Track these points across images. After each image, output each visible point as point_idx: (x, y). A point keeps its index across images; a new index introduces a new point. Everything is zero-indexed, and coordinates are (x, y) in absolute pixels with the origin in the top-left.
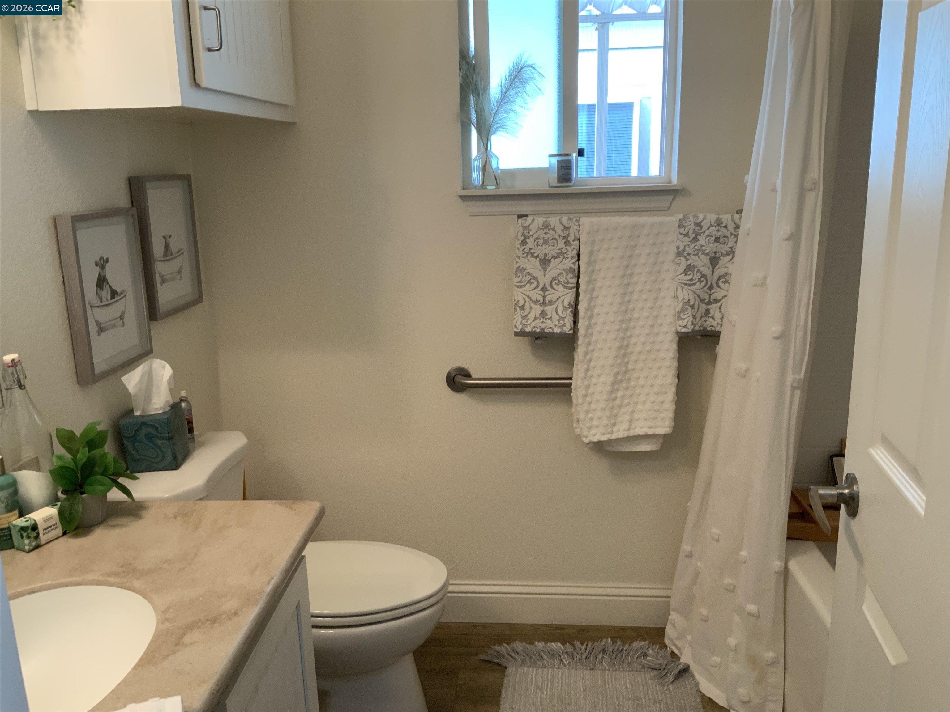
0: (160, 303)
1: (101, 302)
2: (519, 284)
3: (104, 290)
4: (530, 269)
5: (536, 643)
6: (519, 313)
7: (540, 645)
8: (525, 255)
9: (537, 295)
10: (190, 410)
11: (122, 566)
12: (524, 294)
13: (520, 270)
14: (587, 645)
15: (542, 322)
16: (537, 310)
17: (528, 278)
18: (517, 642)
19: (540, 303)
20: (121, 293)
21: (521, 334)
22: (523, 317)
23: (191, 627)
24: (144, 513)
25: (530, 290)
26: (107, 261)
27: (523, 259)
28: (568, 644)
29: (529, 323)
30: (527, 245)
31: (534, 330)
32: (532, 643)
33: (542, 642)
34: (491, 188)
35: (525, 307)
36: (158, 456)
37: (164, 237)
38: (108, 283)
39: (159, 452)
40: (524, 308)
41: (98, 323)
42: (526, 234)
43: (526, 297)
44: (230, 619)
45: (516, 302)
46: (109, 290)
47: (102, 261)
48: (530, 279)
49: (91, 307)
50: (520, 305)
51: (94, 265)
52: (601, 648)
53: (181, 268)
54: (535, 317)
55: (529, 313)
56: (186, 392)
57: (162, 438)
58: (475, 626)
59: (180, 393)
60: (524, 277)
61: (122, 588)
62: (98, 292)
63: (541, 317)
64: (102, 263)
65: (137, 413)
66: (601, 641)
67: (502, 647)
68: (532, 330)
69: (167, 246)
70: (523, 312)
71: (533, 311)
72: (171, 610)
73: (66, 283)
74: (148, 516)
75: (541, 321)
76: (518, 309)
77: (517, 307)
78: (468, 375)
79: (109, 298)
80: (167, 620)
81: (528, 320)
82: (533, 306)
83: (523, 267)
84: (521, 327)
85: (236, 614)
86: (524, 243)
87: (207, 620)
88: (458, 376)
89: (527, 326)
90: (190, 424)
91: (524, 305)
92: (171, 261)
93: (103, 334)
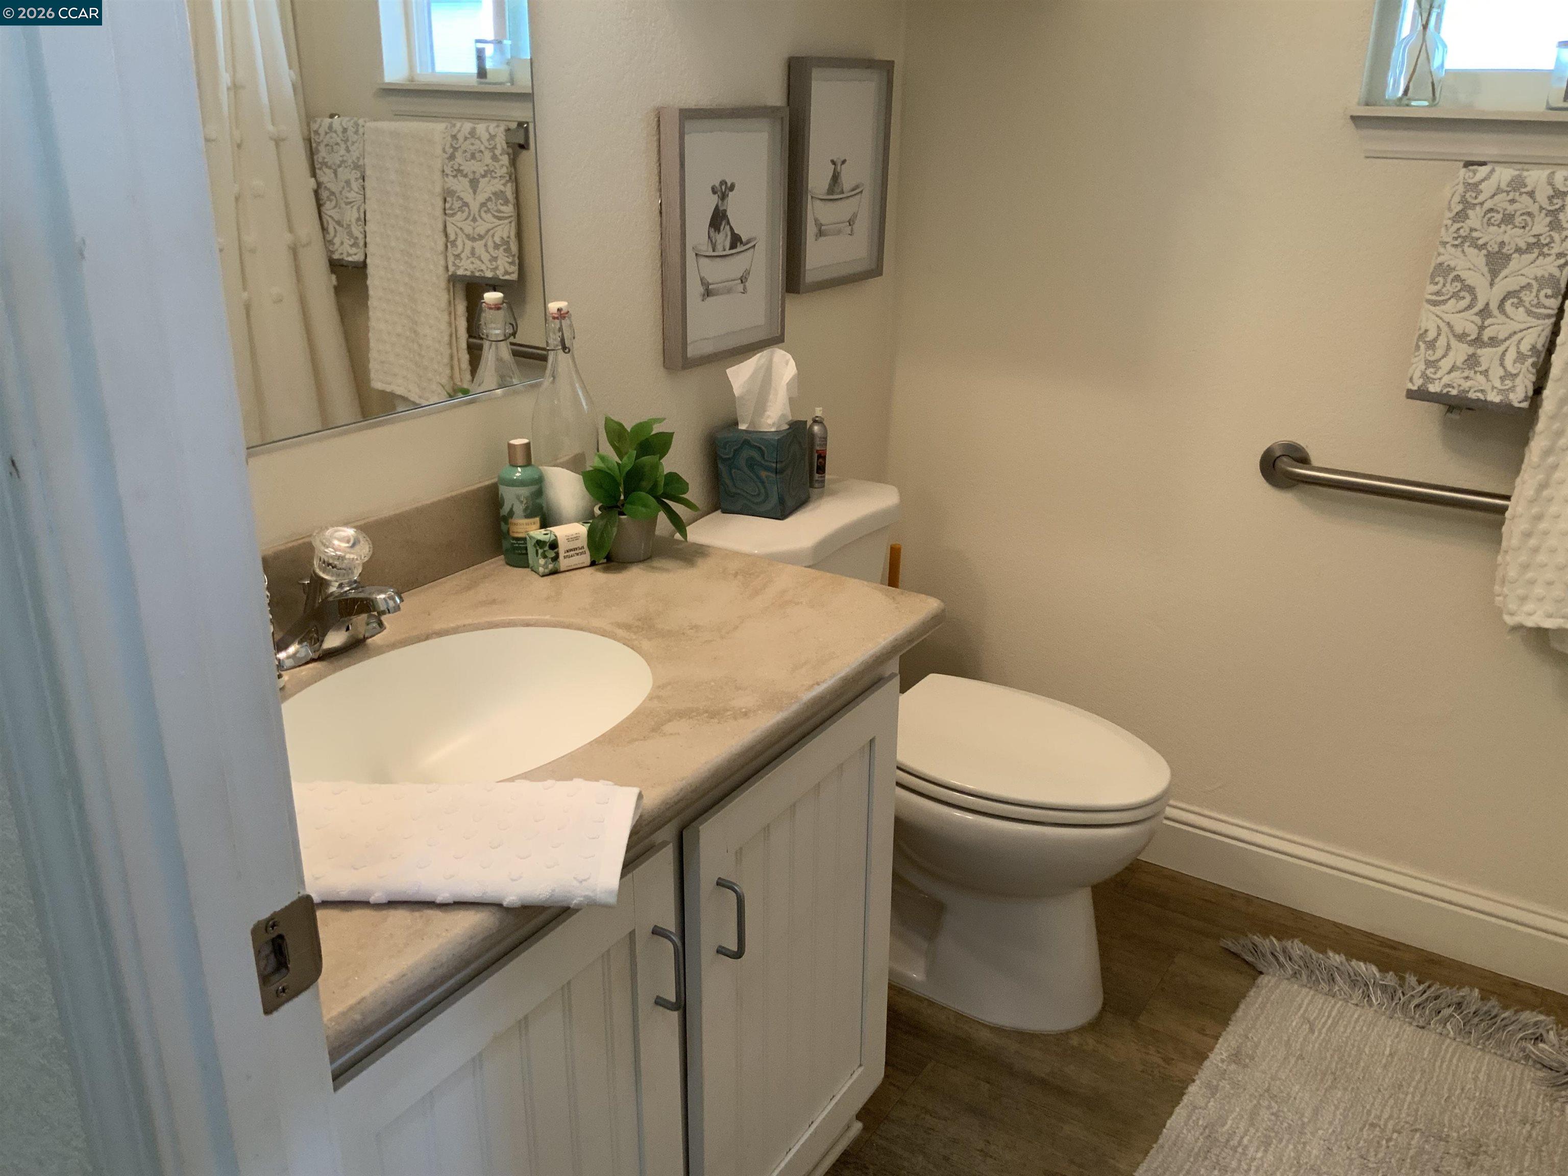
0: (807, 267)
1: (714, 251)
2: (1434, 298)
3: (721, 234)
4: (1461, 270)
5: (1331, 954)
6: (1422, 356)
7: (1336, 959)
8: (1460, 240)
9: (1467, 323)
10: (825, 439)
11: (639, 620)
12: (1441, 318)
13: (1443, 270)
14: (1429, 987)
15: (1467, 378)
16: (1460, 352)
17: (1456, 286)
18: (1296, 941)
19: (1469, 338)
20: (748, 242)
21: (1419, 395)
22: (1429, 364)
23: (681, 714)
24: (700, 562)
25: (1454, 311)
26: (732, 188)
27: (1453, 249)
28: (1391, 973)
29: (1438, 376)
30: (1468, 221)
31: (1445, 391)
32: (1324, 952)
33: (1342, 955)
34: (1420, 106)
35: (1437, 344)
36: (759, 495)
37: (833, 162)
38: (728, 223)
39: (763, 491)
40: (1434, 346)
41: (704, 283)
42: (1469, 200)
43: (1442, 325)
44: (735, 719)
45: (1421, 332)
46: (729, 234)
47: (723, 187)
48: (1459, 291)
49: (696, 255)
50: (1428, 339)
51: (711, 192)
52: (1455, 1000)
53: (855, 215)
54: (1453, 367)
55: (1444, 356)
56: (824, 412)
57: (767, 469)
58: (1233, 895)
59: (814, 411)
60: (1448, 285)
61: (628, 646)
62: (712, 234)
63: (1465, 367)
64: (723, 190)
65: (742, 427)
66: (1458, 989)
67: (1267, 941)
68: (1442, 391)
69: (836, 178)
70: (1430, 352)
71: (1451, 354)
72: (669, 687)
73: (664, 214)
74: (704, 566)
75: (1465, 374)
76: (1422, 346)
77: (1421, 343)
78: (1303, 460)
79: (728, 247)
80: (659, 698)
81: (1438, 369)
82: (1454, 342)
83: (1449, 266)
84: (1420, 382)
85: (746, 714)
86: (1461, 216)
87: (706, 712)
88: (1285, 459)
89: (1432, 381)
90: (821, 460)
91: (1435, 340)
92: (839, 203)
93: (710, 299)
